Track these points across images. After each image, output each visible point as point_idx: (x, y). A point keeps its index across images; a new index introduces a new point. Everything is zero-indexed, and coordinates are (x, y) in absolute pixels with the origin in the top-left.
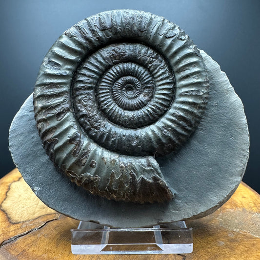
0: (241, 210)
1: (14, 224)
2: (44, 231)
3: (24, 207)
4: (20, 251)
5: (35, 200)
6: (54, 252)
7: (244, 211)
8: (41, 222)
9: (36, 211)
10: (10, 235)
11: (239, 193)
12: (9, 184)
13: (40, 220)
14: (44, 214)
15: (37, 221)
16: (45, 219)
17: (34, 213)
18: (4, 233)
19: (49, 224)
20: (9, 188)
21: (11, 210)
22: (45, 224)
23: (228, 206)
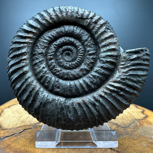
1: (4, 130)
2: (22, 135)
3: (10, 121)
4: (6, 145)
5: (18, 118)
6: (28, 146)
9: (19, 123)
10: (1, 136)
12: (2, 109)
13: (20, 129)
14: (23, 125)
15: (18, 129)
16: (24, 128)
17: (17, 124)
19: (26, 131)
20: (2, 111)
21: (2, 122)
22: (24, 131)
23: (145, 124)
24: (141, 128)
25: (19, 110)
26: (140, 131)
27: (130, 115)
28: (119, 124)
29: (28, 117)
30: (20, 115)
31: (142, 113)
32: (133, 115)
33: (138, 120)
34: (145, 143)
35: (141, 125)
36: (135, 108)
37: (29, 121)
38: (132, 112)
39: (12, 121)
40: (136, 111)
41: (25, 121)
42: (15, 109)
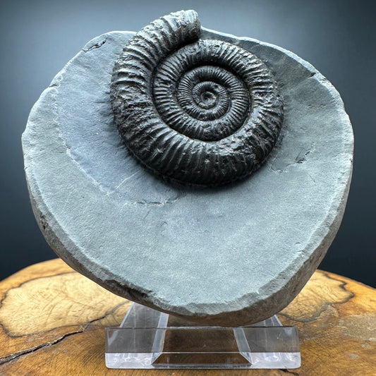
1: (14, 337)
2: (62, 347)
3: (29, 317)
5: (46, 309)
6: (81, 372)
8: (57, 335)
9: (49, 320)
10: (9, 351)
12: (5, 291)
13: (55, 333)
14: (61, 325)
15: (50, 334)
16: (64, 332)
17: (45, 324)
19: (69, 337)
20: (5, 296)
21: (9, 321)
22: (64, 337)
24: (342, 321)
25: (45, 290)
26: (341, 327)
27: (315, 295)
28: (290, 315)
29: (71, 306)
30: (51, 302)
31: (341, 289)
32: (321, 293)
33: (334, 303)
34: (354, 353)
35: (342, 314)
36: (325, 278)
37: (74, 316)
38: (319, 286)
39: (32, 317)
40: (326, 284)
41: (64, 315)
42: (35, 290)
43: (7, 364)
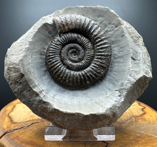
0: (148, 122)
1: (14, 123)
2: (30, 128)
4: (15, 136)
6: (33, 138)
7: (149, 123)
8: (29, 123)
9: (28, 117)
10: (11, 128)
11: (149, 114)
12: (15, 105)
13: (29, 122)
14: (31, 119)
15: (27, 123)
16: (32, 122)
17: (26, 119)
18: (8, 127)
19: (33, 124)
21: (13, 117)
22: (31, 124)
23: (140, 120)
24: (134, 124)
26: (133, 126)
27: (130, 112)
32: (133, 112)
33: (136, 116)
34: (132, 137)
35: (136, 121)
38: (133, 109)
39: (22, 116)
40: (137, 108)
41: (34, 115)
43: (10, 133)
